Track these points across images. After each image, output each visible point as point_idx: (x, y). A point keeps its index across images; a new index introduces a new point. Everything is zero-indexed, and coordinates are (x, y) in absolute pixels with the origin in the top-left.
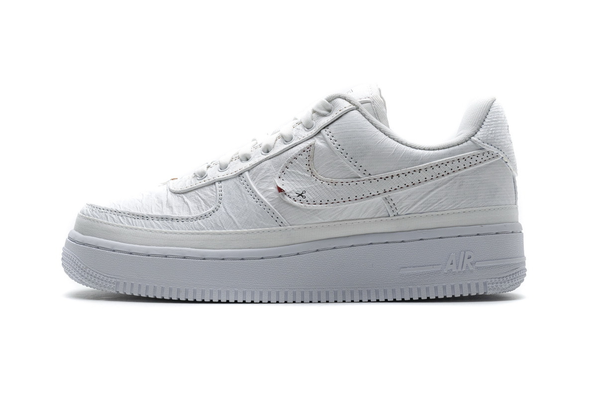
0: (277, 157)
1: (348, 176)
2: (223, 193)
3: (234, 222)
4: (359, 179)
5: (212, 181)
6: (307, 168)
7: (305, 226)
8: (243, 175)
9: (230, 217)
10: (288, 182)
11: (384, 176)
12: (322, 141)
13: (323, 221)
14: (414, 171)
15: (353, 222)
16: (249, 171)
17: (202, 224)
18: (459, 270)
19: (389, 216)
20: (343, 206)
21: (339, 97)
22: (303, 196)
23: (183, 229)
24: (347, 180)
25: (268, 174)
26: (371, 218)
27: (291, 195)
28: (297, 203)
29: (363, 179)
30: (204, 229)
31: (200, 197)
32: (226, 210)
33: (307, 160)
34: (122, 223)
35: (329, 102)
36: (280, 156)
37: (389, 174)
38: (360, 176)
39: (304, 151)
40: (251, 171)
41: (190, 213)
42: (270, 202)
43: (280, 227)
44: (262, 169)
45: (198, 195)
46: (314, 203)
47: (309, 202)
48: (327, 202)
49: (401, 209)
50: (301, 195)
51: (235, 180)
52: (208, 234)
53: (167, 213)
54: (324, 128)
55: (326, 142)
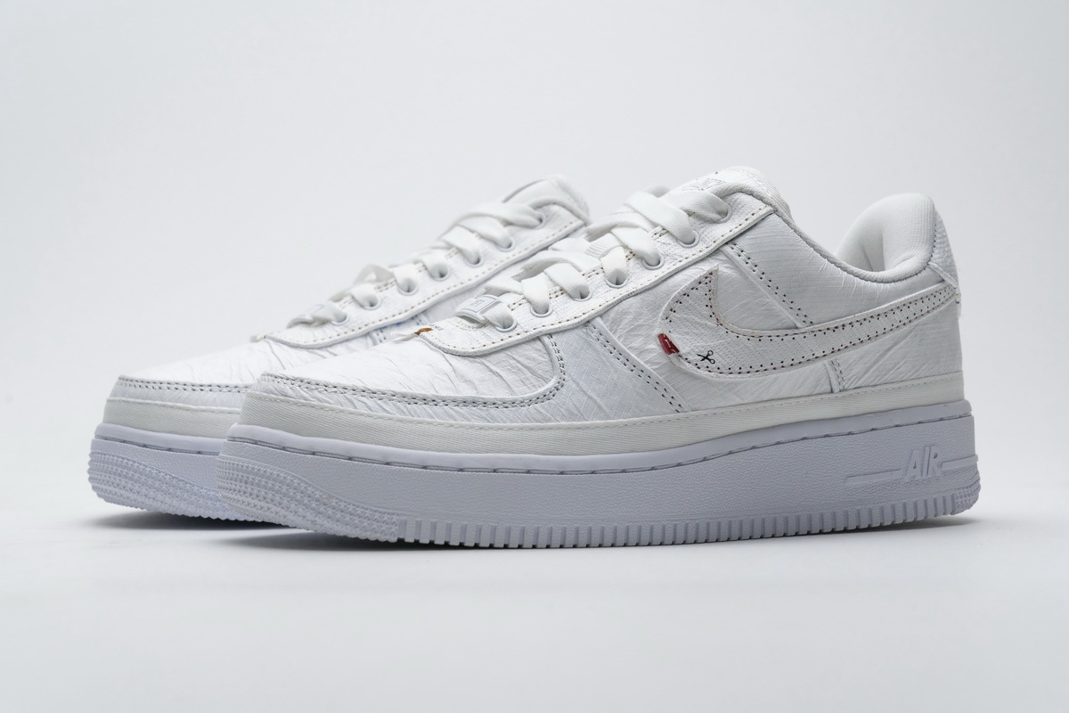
0: (650, 292)
1: (779, 325)
2: (562, 354)
3: (600, 407)
4: (797, 331)
5: (531, 335)
6: (707, 312)
7: (716, 411)
8: (594, 322)
9: (590, 398)
10: (680, 336)
11: (832, 324)
12: (727, 265)
13: (741, 402)
14: (872, 317)
15: (783, 402)
16: (601, 316)
17: (543, 411)
18: (924, 477)
19: (832, 392)
20: (772, 376)
21: (741, 191)
22: (710, 360)
23: (512, 421)
24: (778, 333)
25: (640, 322)
26: (808, 396)
27: (690, 358)
28: (703, 373)
29: (803, 330)
30: (549, 420)
31: (519, 362)
32: (578, 385)
33: (708, 297)
34: (389, 413)
35: (722, 198)
36: (654, 291)
37: (839, 322)
38: (799, 325)
39: (700, 283)
40: (605, 316)
41: (513, 392)
42: (654, 370)
43: (678, 414)
44: (625, 313)
45: (514, 359)
46: (730, 371)
47: (722, 370)
48: (749, 369)
49: (849, 380)
50: (706, 358)
51: (577, 331)
52: (559, 428)
53: (467, 392)
54: (727, 243)
55: (736, 267)
